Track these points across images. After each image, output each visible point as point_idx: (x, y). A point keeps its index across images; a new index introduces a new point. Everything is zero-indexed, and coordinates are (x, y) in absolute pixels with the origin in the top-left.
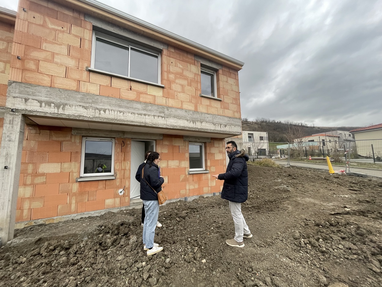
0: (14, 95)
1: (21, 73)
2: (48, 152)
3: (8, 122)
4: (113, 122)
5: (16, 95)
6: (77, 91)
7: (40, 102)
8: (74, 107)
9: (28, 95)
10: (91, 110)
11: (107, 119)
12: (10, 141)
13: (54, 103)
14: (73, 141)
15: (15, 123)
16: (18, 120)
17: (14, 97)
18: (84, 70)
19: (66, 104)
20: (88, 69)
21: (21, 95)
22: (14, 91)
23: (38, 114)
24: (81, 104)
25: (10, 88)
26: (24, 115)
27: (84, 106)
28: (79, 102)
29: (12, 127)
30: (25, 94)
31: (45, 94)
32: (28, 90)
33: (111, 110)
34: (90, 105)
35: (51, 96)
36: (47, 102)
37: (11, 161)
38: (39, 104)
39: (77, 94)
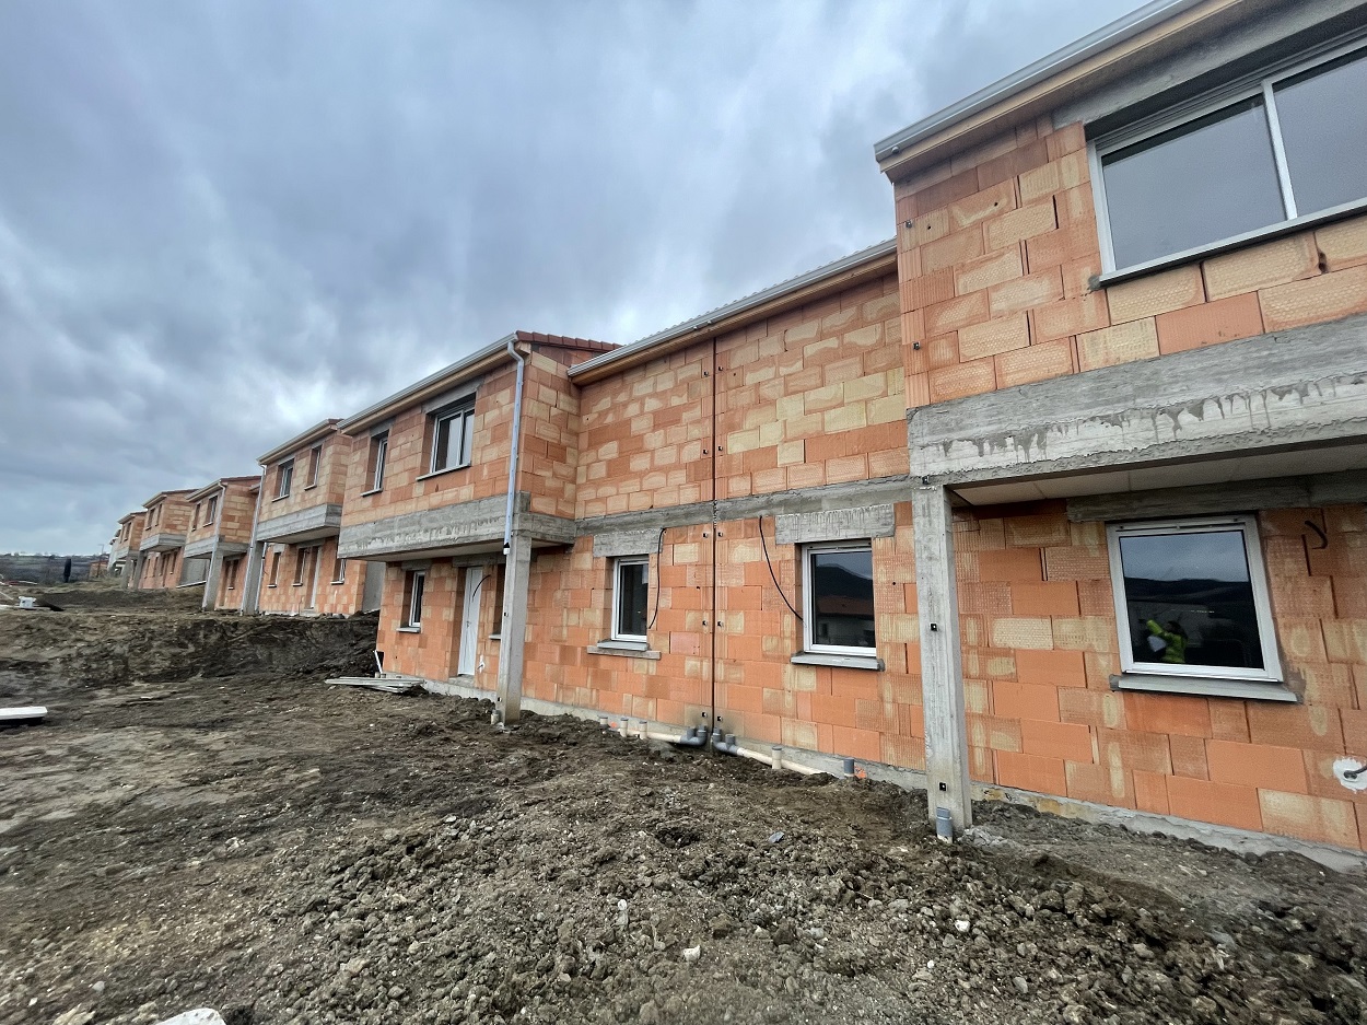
0: (921, 441)
1: (925, 380)
2: (1008, 584)
3: (920, 512)
4: (1252, 445)
5: (927, 440)
6: (1075, 374)
7: (978, 442)
8: (1072, 431)
9: (949, 431)
10: (1134, 422)
11: (1213, 441)
12: (930, 559)
13: (1013, 433)
14: (1076, 543)
15: (934, 511)
16: (939, 501)
17: (923, 447)
18: (1085, 292)
19: (1047, 428)
20: (1096, 284)
21: (935, 438)
22: (920, 431)
23: (978, 478)
24: (1094, 412)
25: (912, 428)
26: (949, 489)
27: (1108, 416)
28: (1088, 406)
29: (930, 522)
30: (942, 432)
31: (986, 417)
32: (946, 418)
33: (1230, 398)
34: (1130, 404)
35: (1001, 417)
36: (994, 436)
37: (942, 612)
38: (975, 449)
39: (1076, 380)
